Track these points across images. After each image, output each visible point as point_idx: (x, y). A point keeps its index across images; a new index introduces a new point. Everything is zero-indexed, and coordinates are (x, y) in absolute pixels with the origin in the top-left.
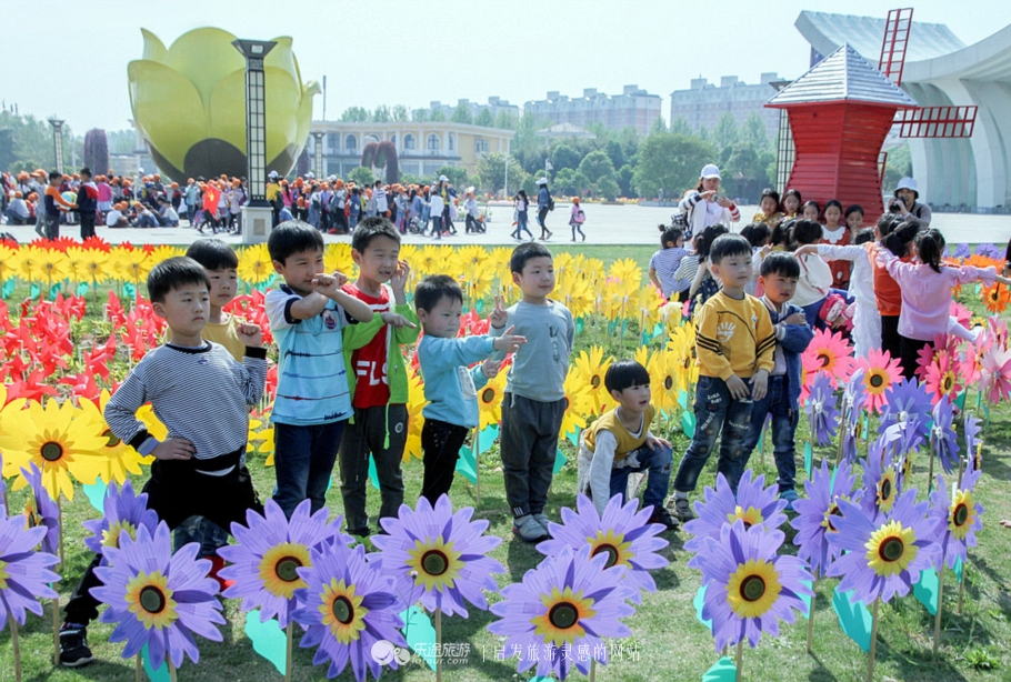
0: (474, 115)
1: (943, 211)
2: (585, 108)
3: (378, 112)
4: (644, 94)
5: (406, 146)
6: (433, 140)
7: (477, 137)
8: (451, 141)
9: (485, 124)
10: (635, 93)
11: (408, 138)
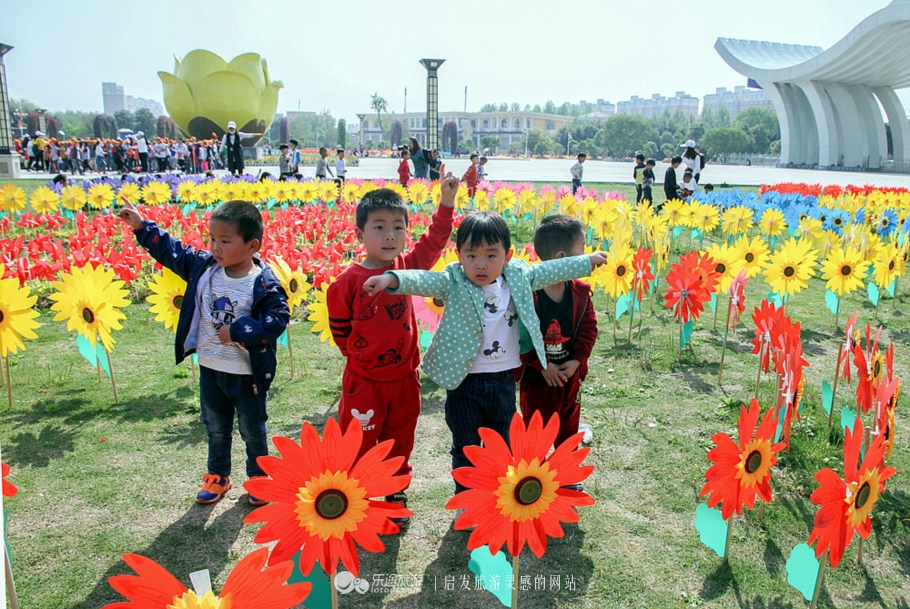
0: (569, 110)
1: (801, 168)
2: (653, 106)
3: (502, 107)
4: (688, 97)
5: (503, 126)
6: (518, 122)
7: (547, 121)
8: (528, 123)
9: (563, 114)
10: (683, 96)
11: (504, 121)
